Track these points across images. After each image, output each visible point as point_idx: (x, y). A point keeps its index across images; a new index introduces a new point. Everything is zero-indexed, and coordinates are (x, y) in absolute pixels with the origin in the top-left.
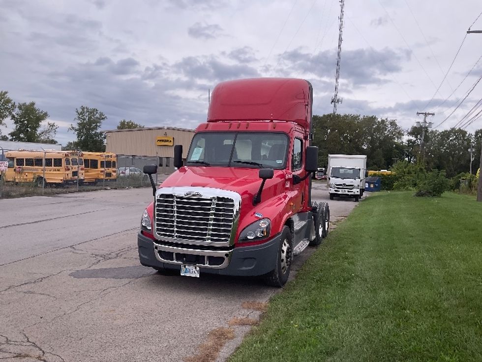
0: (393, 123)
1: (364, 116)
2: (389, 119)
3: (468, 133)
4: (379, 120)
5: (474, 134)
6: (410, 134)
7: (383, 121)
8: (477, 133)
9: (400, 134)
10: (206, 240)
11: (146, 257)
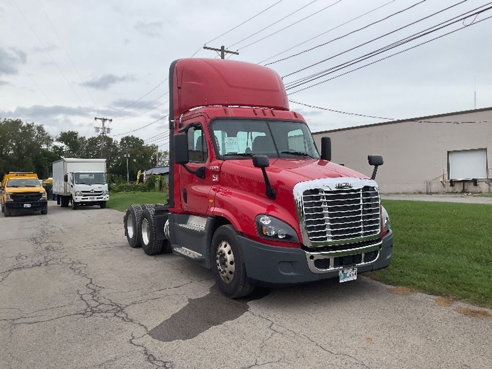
0: (40, 129)
1: (6, 119)
2: (35, 124)
3: (114, 140)
4: (24, 124)
6: (59, 140)
7: (29, 126)
8: (123, 140)
9: (49, 140)
10: (359, 235)
11: (292, 274)
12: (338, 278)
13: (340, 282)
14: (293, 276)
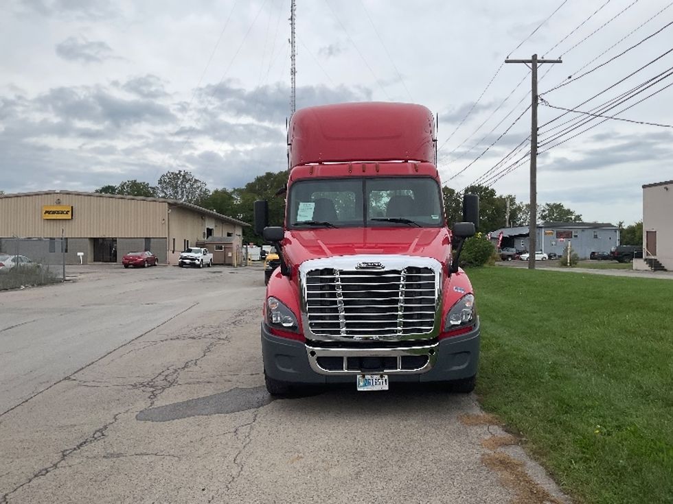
5: (463, 192)
10: (396, 332)
11: (291, 370)
12: (355, 385)
13: (359, 389)
14: (291, 373)
